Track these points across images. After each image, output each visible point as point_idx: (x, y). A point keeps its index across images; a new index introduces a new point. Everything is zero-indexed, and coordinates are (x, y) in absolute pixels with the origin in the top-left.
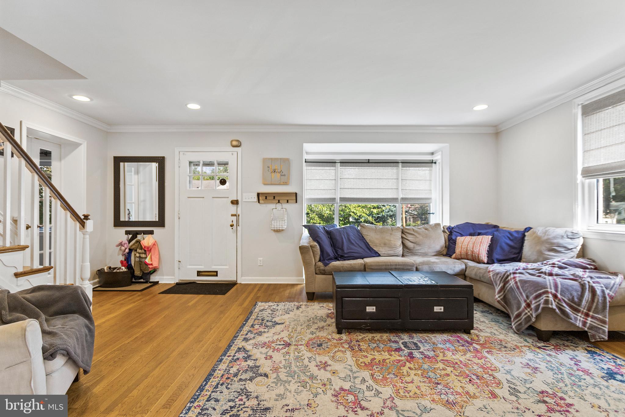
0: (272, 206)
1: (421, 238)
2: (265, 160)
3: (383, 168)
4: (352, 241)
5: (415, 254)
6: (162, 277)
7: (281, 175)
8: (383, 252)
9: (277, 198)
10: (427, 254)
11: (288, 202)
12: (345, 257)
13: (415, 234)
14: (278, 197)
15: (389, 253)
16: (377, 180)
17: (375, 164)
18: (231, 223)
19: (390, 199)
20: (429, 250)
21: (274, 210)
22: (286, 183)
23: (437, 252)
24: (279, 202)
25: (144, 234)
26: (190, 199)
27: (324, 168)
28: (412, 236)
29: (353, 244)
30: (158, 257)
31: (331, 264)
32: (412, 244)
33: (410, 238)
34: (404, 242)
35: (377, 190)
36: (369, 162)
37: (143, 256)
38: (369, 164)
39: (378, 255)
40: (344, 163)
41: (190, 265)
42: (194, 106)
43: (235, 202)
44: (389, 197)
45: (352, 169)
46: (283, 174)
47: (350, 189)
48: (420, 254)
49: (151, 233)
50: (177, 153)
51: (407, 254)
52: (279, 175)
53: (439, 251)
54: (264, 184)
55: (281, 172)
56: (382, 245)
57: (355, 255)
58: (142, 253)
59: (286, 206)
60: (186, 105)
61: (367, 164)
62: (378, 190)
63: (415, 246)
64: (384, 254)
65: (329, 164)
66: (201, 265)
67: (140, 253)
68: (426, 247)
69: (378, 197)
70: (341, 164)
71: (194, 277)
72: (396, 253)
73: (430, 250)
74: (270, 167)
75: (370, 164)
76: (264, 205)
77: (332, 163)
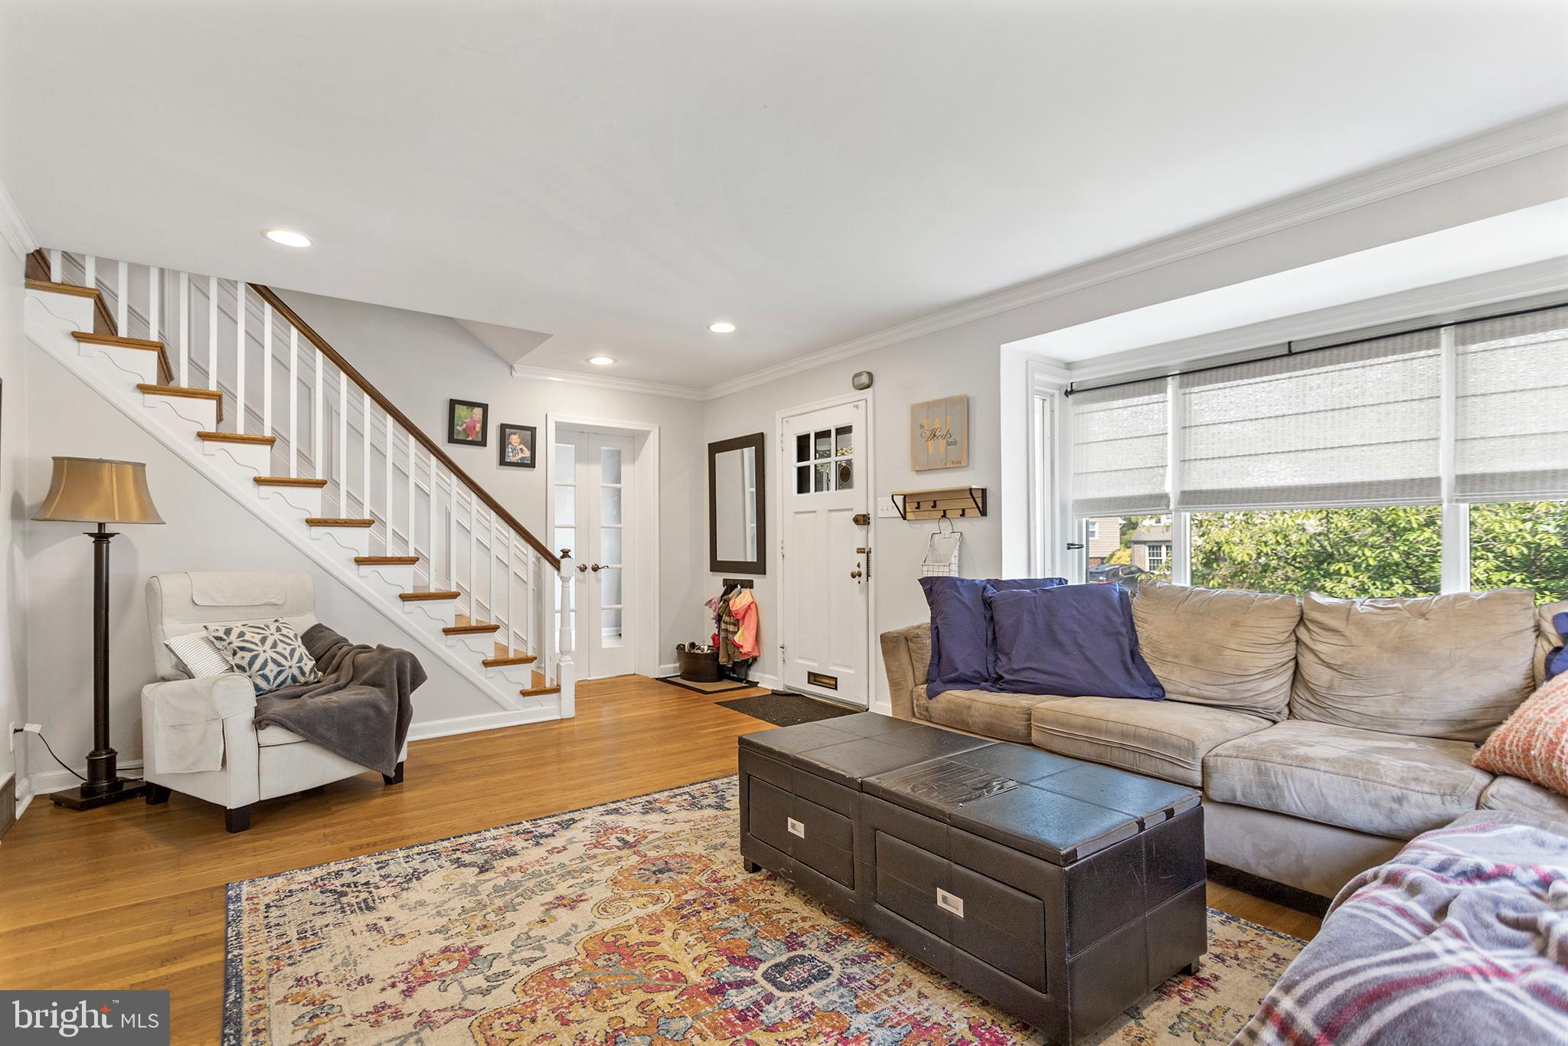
0: (931, 527)
1: (1371, 649)
2: (915, 409)
3: (1361, 363)
4: (1061, 636)
5: (1334, 716)
6: (762, 675)
7: (949, 444)
8: (1184, 688)
9: (941, 506)
10: (1390, 726)
11: (963, 515)
12: (1005, 682)
13: (1351, 631)
14: (944, 503)
15: (1206, 693)
16: (1330, 414)
17: (1320, 354)
18: (856, 570)
19: (1395, 483)
20: (1401, 710)
21: (937, 537)
22: (959, 464)
23: (1448, 722)
24: (944, 516)
25: (742, 587)
26: (800, 516)
27: (1125, 401)
28: (1334, 639)
29: (1058, 644)
30: (754, 632)
31: (943, 694)
32: (1328, 671)
33: (1326, 646)
34: (1300, 659)
35: (1329, 453)
36: (1291, 354)
37: (731, 628)
38: (1291, 359)
39: (1156, 692)
40: (1195, 373)
41: (800, 658)
42: (723, 328)
43: (862, 520)
44: (1391, 477)
45: (1227, 390)
46: (951, 440)
47: (1216, 461)
48: (1355, 718)
49: (749, 585)
50: (778, 421)
51: (1305, 711)
52: (942, 443)
53: (1465, 721)
54: (917, 471)
55: (948, 434)
56: (1184, 661)
57: (1040, 678)
58: (730, 624)
59: (961, 525)
60: (708, 327)
61: (1285, 359)
62: (1336, 452)
63: (1336, 683)
64: (1187, 694)
65: (1142, 384)
66: (814, 660)
67: (726, 623)
68: (1391, 691)
69: (1335, 480)
70: (1185, 377)
71: (803, 685)
72: (1240, 699)
73: (1410, 710)
74: (926, 427)
75: (1299, 357)
76: (917, 525)
77: (1154, 380)
